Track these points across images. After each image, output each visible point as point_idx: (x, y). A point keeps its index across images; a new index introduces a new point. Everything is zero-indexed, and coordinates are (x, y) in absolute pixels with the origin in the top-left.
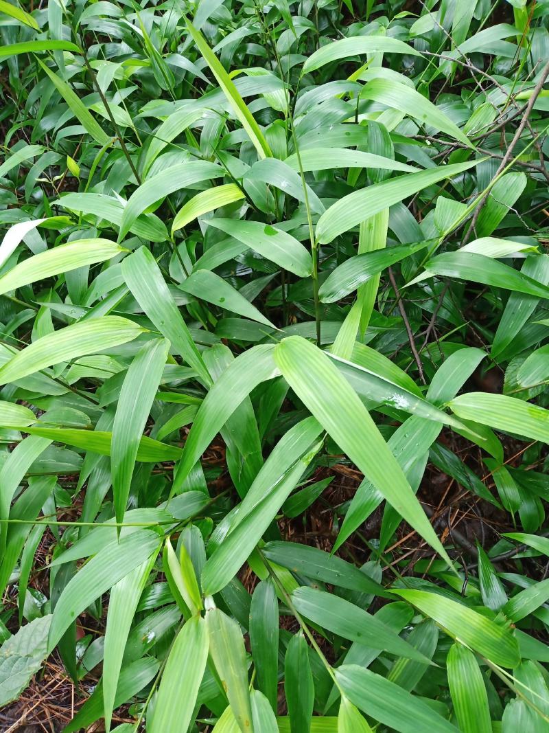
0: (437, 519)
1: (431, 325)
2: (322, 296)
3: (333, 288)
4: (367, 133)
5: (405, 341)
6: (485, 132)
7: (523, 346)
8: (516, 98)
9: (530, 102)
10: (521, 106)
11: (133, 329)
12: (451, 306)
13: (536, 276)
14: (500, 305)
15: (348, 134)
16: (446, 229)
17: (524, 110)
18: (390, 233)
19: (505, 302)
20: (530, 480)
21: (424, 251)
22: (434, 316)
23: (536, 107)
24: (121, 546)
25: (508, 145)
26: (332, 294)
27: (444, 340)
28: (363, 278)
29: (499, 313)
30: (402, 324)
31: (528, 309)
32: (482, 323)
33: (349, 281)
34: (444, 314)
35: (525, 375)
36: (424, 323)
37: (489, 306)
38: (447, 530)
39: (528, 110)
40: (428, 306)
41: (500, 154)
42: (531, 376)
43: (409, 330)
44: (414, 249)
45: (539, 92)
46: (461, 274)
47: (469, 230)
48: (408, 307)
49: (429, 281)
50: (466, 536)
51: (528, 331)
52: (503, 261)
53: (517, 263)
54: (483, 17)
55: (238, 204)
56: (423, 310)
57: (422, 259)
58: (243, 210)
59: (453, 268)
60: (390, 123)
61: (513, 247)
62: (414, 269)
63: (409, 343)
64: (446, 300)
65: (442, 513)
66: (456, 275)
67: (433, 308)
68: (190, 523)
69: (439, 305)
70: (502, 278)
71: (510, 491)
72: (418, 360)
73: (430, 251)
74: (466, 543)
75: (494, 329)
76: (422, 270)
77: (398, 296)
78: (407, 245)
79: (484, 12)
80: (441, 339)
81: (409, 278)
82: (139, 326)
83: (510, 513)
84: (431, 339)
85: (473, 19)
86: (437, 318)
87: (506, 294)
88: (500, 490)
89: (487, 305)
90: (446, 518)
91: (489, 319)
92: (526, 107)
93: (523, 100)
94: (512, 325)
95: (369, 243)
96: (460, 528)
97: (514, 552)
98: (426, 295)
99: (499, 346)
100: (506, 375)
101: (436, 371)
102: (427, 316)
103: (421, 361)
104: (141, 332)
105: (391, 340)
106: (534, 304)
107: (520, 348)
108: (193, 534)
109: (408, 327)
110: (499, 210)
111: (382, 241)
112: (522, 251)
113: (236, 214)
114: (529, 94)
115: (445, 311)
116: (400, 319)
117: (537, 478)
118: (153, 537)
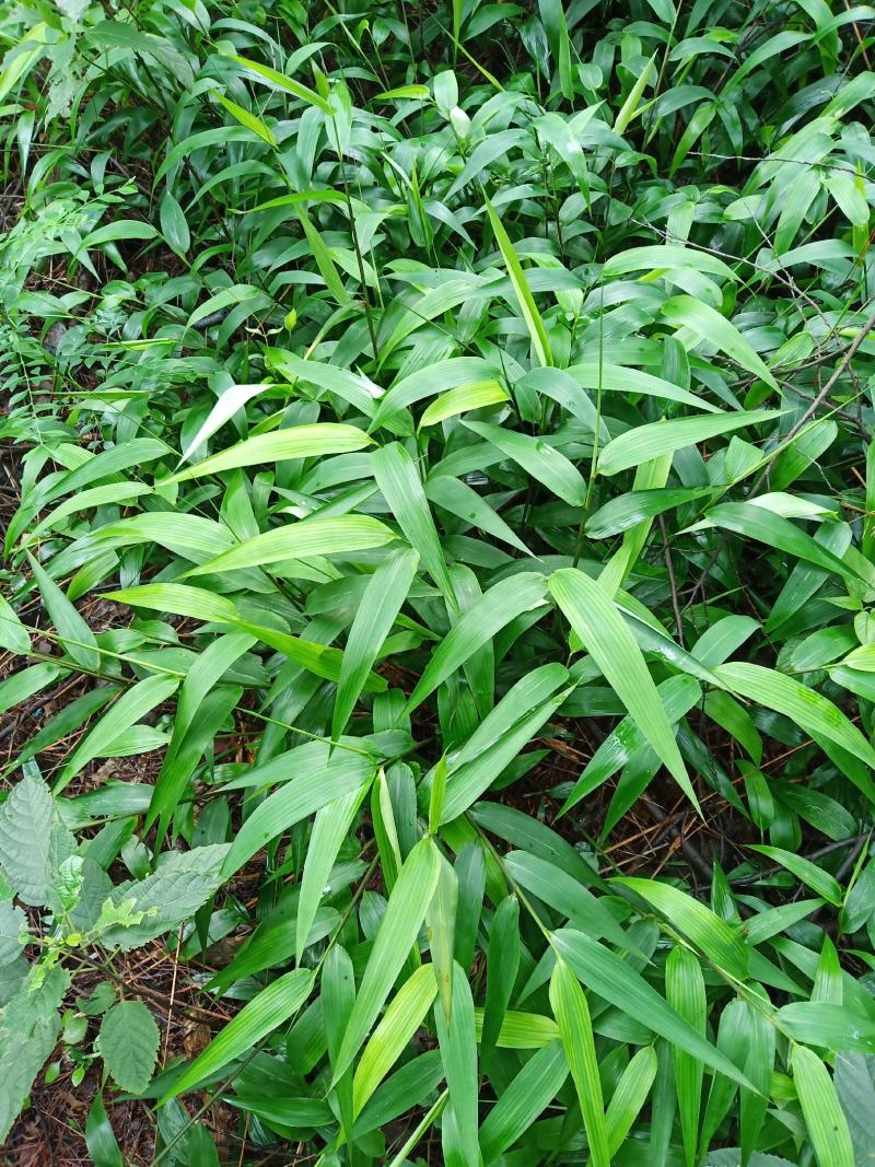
0: (668, 824)
1: (699, 583)
2: (588, 530)
3: (603, 523)
4: (662, 351)
5: (665, 596)
6: (798, 366)
7: (805, 625)
8: (841, 333)
9: (855, 342)
10: (845, 344)
11: (384, 534)
12: (726, 563)
13: (831, 547)
14: (785, 573)
15: (642, 349)
16: (736, 477)
17: (847, 350)
18: (672, 471)
19: (790, 570)
20: (789, 793)
21: (706, 499)
22: (704, 574)
23: (862, 349)
24: (331, 769)
25: (823, 387)
26: (600, 529)
27: (712, 604)
28: (638, 518)
29: (781, 581)
30: (665, 576)
31: (815, 582)
32: (760, 592)
33: (623, 518)
34: (716, 572)
35: (801, 657)
36: (689, 580)
37: (771, 571)
38: (678, 840)
39: (851, 351)
40: (698, 559)
41: (810, 394)
42: (808, 658)
43: (673, 583)
44: (698, 494)
45: (867, 333)
46: (745, 529)
47: (762, 478)
48: (675, 556)
49: (707, 531)
50: (699, 851)
51: (812, 608)
52: (794, 521)
53: (810, 527)
54: (817, 222)
55: (498, 407)
56: (690, 562)
57: (702, 507)
58: (504, 415)
59: (736, 521)
60: (689, 341)
61: (809, 508)
62: (692, 514)
63: (670, 600)
64: (722, 557)
65: (676, 818)
66: (739, 529)
67: (704, 563)
68: (399, 762)
69: (711, 560)
70: (792, 541)
71: (763, 804)
72: (679, 621)
73: (713, 497)
74: (699, 860)
75: (771, 601)
76: (702, 518)
77: (666, 543)
78: (691, 488)
79: (818, 217)
80: (709, 602)
81: (684, 525)
82: (392, 531)
83: (759, 830)
84: (699, 599)
85: (804, 221)
86: (707, 575)
87: (793, 561)
88: (752, 800)
89: (768, 570)
90: (679, 826)
91: (769, 588)
92: (850, 347)
93: (849, 338)
94: (795, 596)
95: (647, 478)
96: (694, 840)
97: (757, 876)
98: (699, 547)
99: (778, 619)
100: (779, 657)
101: (698, 638)
102: (695, 571)
103: (683, 623)
104: (393, 538)
105: (647, 593)
106: (822, 578)
107: (800, 626)
108: (403, 773)
109: (672, 581)
110: (799, 461)
111: (662, 479)
112: (820, 515)
113: (494, 418)
114: (856, 332)
115: (717, 568)
116: (661, 570)
117: (799, 792)
118: (366, 764)
